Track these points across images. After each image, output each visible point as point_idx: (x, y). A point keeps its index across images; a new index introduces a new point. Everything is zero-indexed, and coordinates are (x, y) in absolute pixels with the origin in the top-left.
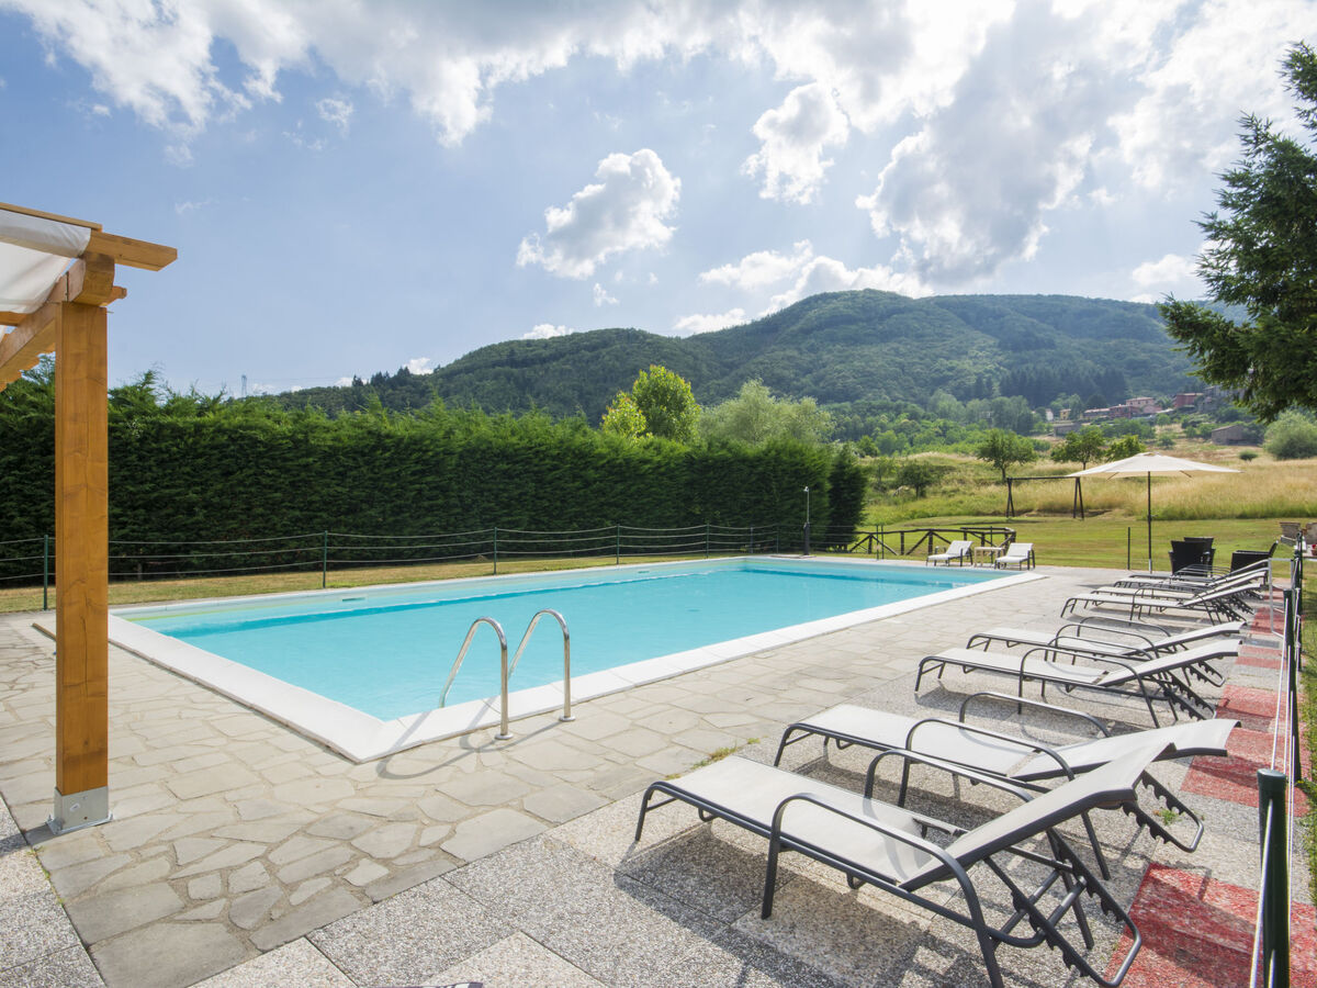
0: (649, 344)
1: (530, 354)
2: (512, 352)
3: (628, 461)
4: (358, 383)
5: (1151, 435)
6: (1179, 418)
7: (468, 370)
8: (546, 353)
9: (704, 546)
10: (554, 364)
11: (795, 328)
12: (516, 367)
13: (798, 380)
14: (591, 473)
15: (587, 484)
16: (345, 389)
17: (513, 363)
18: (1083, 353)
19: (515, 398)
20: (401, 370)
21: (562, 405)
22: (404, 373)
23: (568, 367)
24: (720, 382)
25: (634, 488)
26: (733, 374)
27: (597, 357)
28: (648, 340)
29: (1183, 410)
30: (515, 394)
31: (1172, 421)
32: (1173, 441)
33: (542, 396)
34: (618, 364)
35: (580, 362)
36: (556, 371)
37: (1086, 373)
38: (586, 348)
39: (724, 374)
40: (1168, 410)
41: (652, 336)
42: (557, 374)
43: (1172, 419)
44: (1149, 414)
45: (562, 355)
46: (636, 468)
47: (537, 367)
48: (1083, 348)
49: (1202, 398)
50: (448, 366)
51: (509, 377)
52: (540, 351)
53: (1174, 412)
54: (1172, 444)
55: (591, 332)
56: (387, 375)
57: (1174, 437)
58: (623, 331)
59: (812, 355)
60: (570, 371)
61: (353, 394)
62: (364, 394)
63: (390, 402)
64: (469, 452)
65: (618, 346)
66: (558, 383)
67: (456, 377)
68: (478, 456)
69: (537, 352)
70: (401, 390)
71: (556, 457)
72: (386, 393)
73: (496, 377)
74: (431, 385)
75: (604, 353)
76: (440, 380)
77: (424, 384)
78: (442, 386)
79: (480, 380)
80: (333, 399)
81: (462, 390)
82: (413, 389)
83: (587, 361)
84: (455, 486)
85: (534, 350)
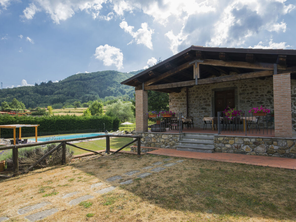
0: (118, 75)
1: (86, 77)
2: (81, 77)
4: (36, 85)
7: (68, 82)
8: (91, 77)
9: (88, 132)
12: (82, 81)
16: (33, 87)
17: (81, 79)
19: (82, 89)
20: (49, 82)
21: (94, 91)
22: (50, 82)
23: (96, 81)
27: (104, 78)
30: (82, 88)
33: (89, 89)
34: (110, 80)
35: (100, 79)
36: (93, 82)
38: (101, 76)
42: (93, 83)
45: (95, 78)
47: (88, 81)
50: (63, 80)
51: (80, 83)
52: (89, 76)
55: (103, 71)
56: (45, 83)
58: (111, 71)
60: (97, 82)
61: (35, 88)
62: (38, 88)
63: (46, 90)
64: (57, 121)
65: (110, 75)
66: (94, 85)
67: (65, 83)
68: (58, 121)
69: (88, 77)
70: (49, 87)
71: (69, 121)
72: (45, 88)
73: (76, 83)
74: (58, 85)
75: (106, 77)
76: (61, 84)
77: (56, 85)
78: (61, 86)
79: (72, 84)
80: (29, 89)
81: (67, 87)
82: (53, 87)
83: (102, 79)
84: (55, 125)
85: (87, 76)
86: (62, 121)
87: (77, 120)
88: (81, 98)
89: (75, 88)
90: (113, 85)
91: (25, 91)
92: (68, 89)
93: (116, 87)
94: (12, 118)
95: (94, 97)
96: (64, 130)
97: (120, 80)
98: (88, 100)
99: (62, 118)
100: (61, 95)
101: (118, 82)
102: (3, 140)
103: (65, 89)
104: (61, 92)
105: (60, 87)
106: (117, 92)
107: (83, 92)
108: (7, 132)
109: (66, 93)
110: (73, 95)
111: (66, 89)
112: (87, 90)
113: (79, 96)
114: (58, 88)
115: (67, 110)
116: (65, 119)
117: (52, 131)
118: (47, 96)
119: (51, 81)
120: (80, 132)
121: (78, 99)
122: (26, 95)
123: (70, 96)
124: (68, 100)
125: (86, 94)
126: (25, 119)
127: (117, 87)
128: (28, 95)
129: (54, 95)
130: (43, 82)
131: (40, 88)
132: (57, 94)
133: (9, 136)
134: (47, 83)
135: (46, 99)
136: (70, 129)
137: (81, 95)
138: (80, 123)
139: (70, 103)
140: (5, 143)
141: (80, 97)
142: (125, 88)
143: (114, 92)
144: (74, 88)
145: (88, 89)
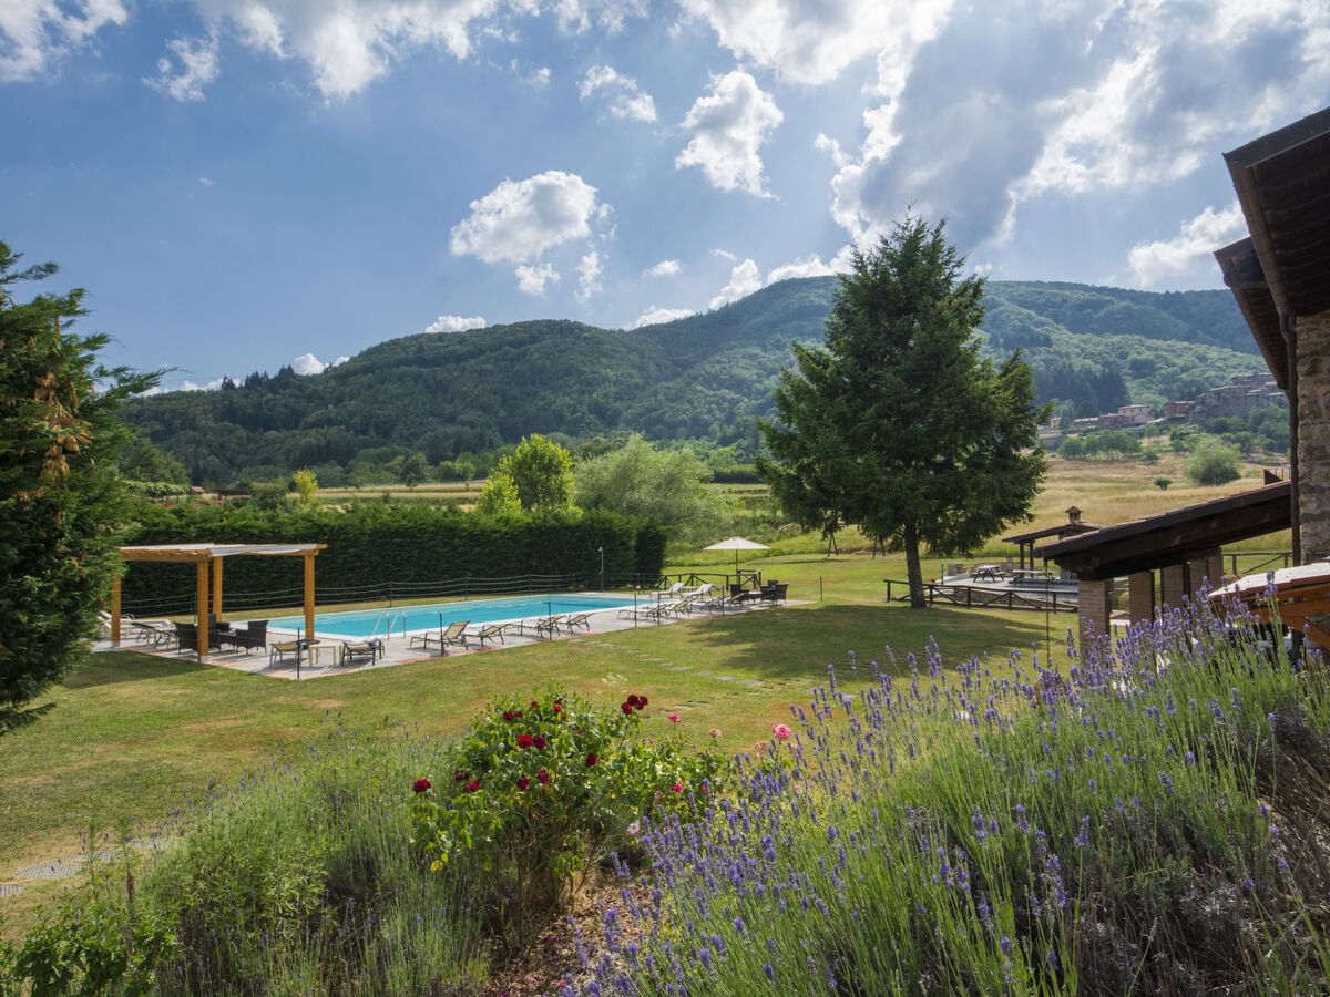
0: (586, 338)
1: (442, 351)
2: (421, 349)
3: (483, 532)
4: (228, 386)
5: (1137, 448)
6: (1169, 429)
7: (365, 370)
8: (462, 349)
9: (526, 589)
10: (473, 362)
11: (758, 320)
12: (426, 367)
13: (761, 382)
14: (457, 542)
15: (455, 549)
16: (212, 394)
17: (422, 362)
18: (1083, 350)
19: (425, 404)
20: (283, 370)
21: (480, 413)
22: (287, 373)
23: (489, 367)
24: (670, 385)
25: (487, 550)
26: (685, 375)
27: (524, 355)
28: (586, 334)
29: (1174, 420)
30: (425, 399)
31: (1161, 433)
32: (1159, 455)
33: (457, 402)
34: (548, 363)
35: (503, 360)
36: (474, 371)
37: (1082, 375)
38: (510, 344)
39: (676, 375)
40: (1159, 420)
41: (590, 329)
42: (475, 375)
43: (1161, 430)
44: (1139, 425)
45: (482, 352)
46: (489, 536)
47: (452, 366)
48: (1083, 345)
49: (1193, 407)
51: (417, 378)
52: (455, 347)
53: (1164, 422)
54: (1157, 458)
55: (516, 324)
56: (266, 375)
57: (1160, 451)
58: (555, 323)
59: (778, 352)
60: (490, 371)
61: (223, 400)
62: (236, 400)
63: (271, 409)
64: (376, 532)
65: (549, 342)
66: (477, 386)
67: (352, 379)
68: (381, 534)
69: (450, 348)
70: (283, 394)
71: (433, 532)
72: (265, 398)
73: (401, 379)
74: (320, 387)
75: (532, 350)
76: (333, 382)
77: (312, 387)
78: (334, 390)
79: (382, 382)
80: (197, 405)
81: (359, 394)
82: (298, 393)
83: (512, 360)
84: (367, 554)
85: (447, 346)
86: (398, 533)
87: (464, 530)
88: (420, 441)
89: (393, 400)
90: (561, 382)
91: (182, 415)
92: (363, 402)
93: (576, 395)
94: (164, 517)
95: (480, 437)
96: (406, 576)
97: (593, 364)
98: (457, 452)
99: (399, 521)
100: (334, 430)
101: (587, 369)
102: (133, 624)
103: (351, 405)
104: (332, 415)
105: (329, 396)
106: (582, 418)
107: (431, 418)
108: (142, 583)
109: (357, 419)
110: (385, 431)
111: (354, 402)
112: (449, 409)
113: (413, 435)
114: (322, 398)
115: (372, 491)
116: (412, 524)
117: (350, 585)
118: (272, 434)
119: (290, 367)
120: (483, 587)
121: (410, 446)
122: (183, 427)
123: (373, 434)
124: (364, 451)
125: (443, 423)
126: (225, 522)
127: (582, 393)
128: (194, 428)
129: (304, 429)
130: (257, 374)
131: (244, 400)
132: (318, 424)
133: (150, 603)
134: (276, 379)
135: (270, 447)
136: (435, 574)
137: (422, 428)
138: (479, 546)
139: (375, 463)
140: (145, 642)
141: (417, 439)
142: (616, 400)
143: (567, 415)
144: (391, 398)
145: (452, 401)
